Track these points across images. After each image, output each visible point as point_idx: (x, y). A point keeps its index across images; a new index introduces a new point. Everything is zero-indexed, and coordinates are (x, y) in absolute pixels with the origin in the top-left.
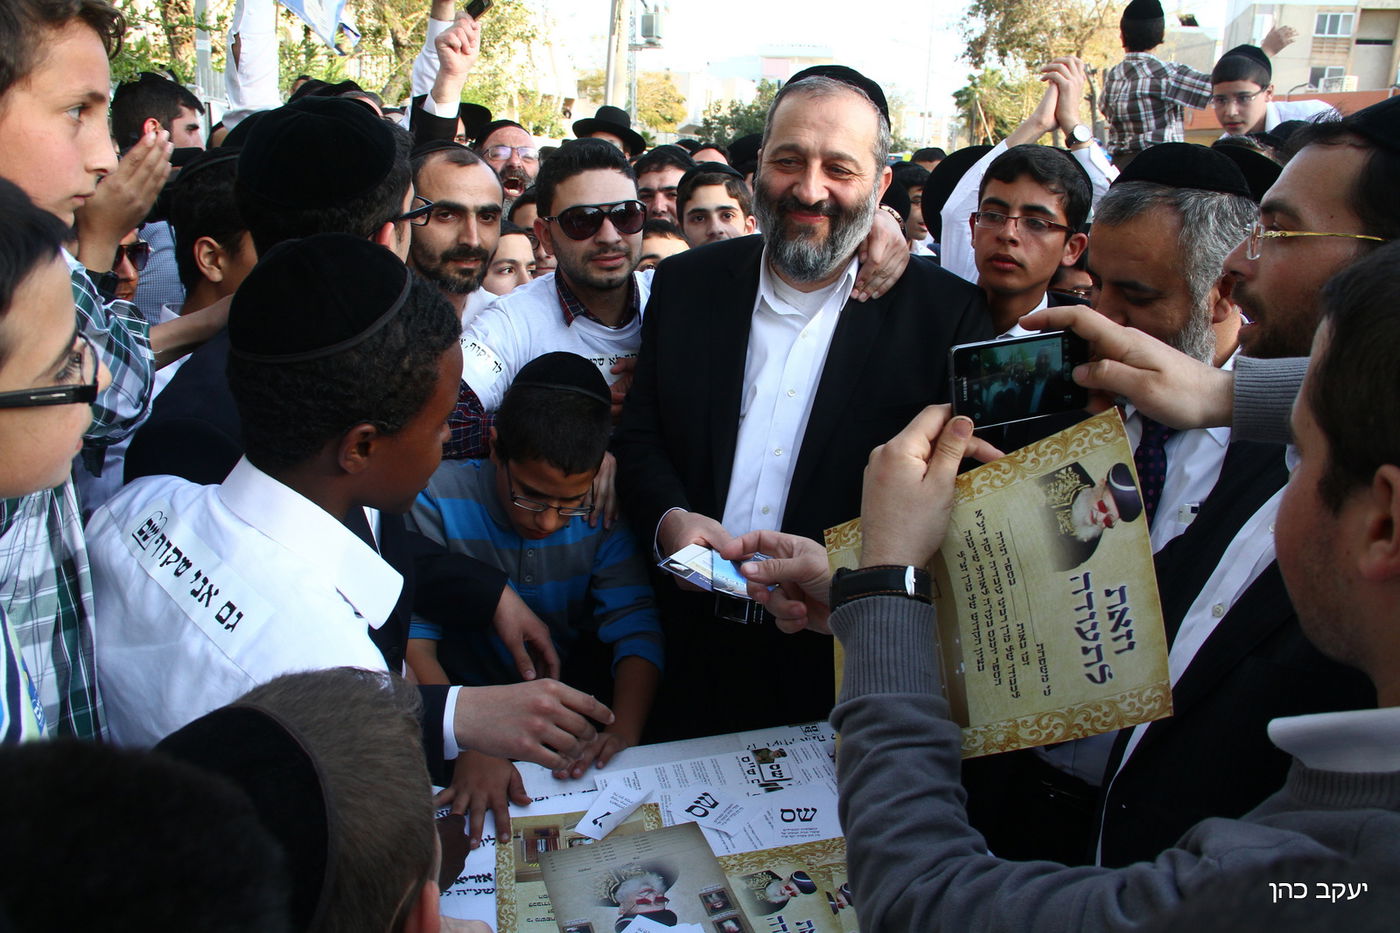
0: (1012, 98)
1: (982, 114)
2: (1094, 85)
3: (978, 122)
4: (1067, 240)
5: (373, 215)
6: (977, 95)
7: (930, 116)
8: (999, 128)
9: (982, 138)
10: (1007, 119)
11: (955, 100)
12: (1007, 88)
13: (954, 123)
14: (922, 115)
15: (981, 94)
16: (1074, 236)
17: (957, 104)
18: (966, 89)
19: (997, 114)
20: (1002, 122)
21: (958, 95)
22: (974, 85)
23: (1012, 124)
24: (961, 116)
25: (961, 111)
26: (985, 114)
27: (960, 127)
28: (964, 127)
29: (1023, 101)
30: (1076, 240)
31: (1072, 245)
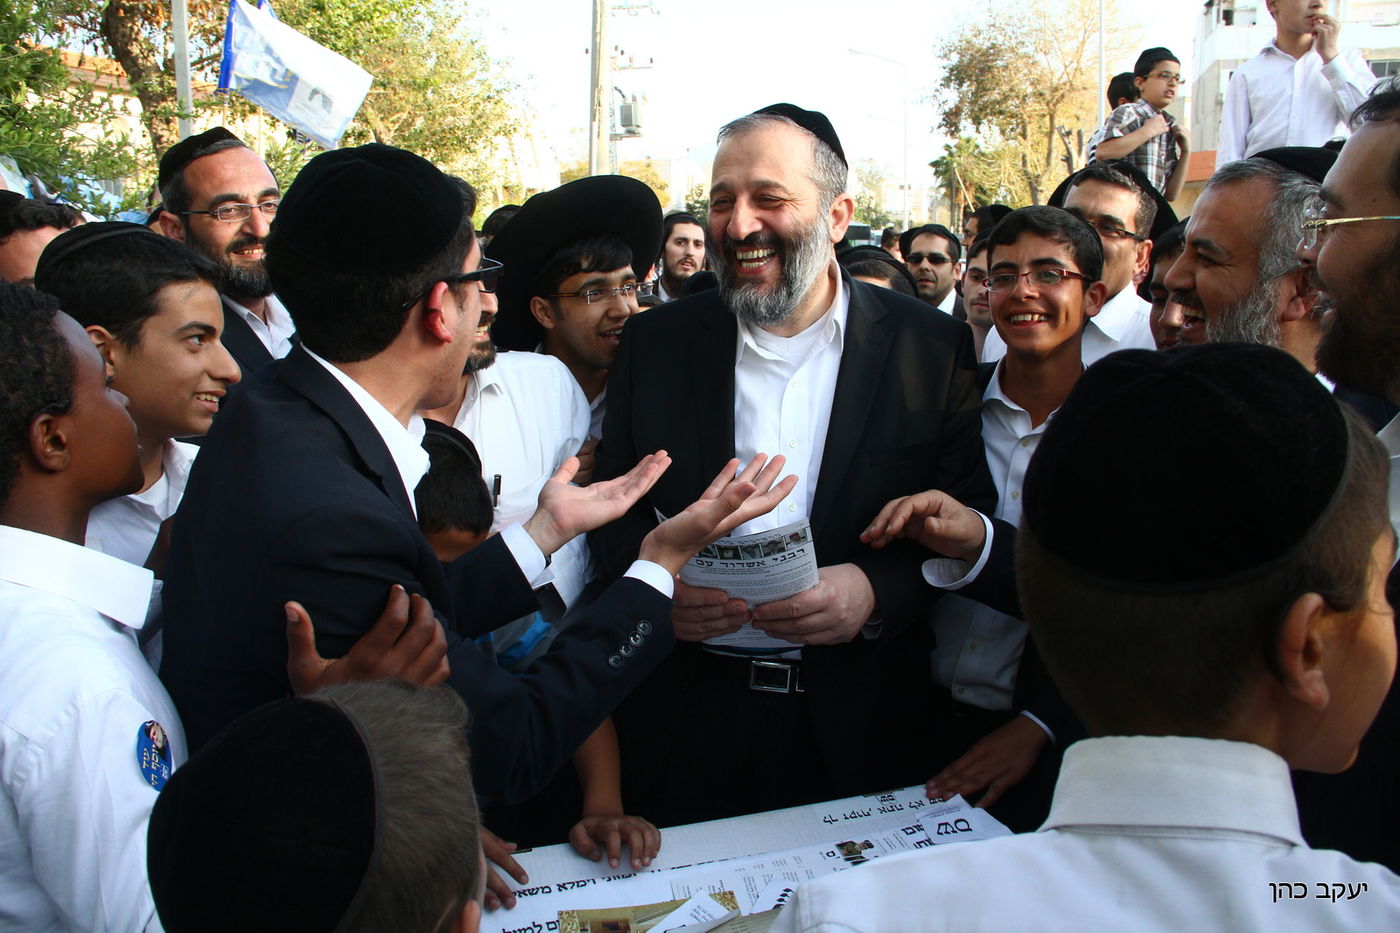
0: (989, 164)
1: (961, 182)
2: (1070, 146)
3: (958, 190)
4: (1085, 288)
5: (421, 275)
6: (955, 165)
7: (910, 188)
8: (978, 195)
9: (962, 206)
10: (987, 186)
11: (933, 170)
12: (983, 154)
13: (933, 194)
14: (902, 187)
15: (959, 164)
16: (1092, 285)
17: (935, 173)
18: (944, 158)
19: (976, 180)
20: (982, 189)
21: (935, 164)
22: (951, 154)
23: (991, 189)
24: (940, 186)
25: (940, 180)
26: (964, 181)
27: (939, 196)
28: (945, 195)
29: (1000, 167)
30: (1094, 289)
31: (1092, 295)
